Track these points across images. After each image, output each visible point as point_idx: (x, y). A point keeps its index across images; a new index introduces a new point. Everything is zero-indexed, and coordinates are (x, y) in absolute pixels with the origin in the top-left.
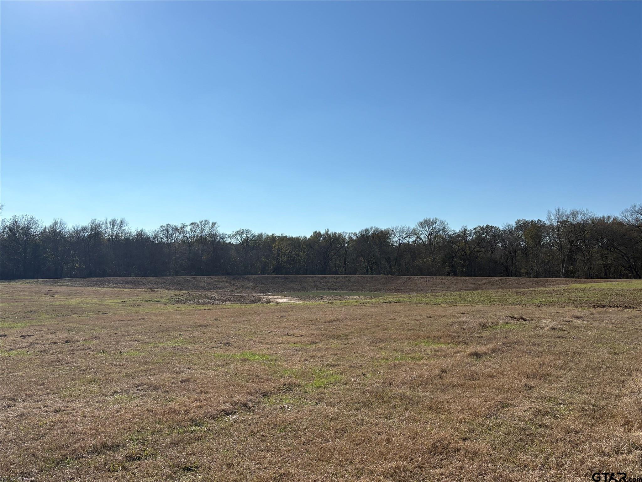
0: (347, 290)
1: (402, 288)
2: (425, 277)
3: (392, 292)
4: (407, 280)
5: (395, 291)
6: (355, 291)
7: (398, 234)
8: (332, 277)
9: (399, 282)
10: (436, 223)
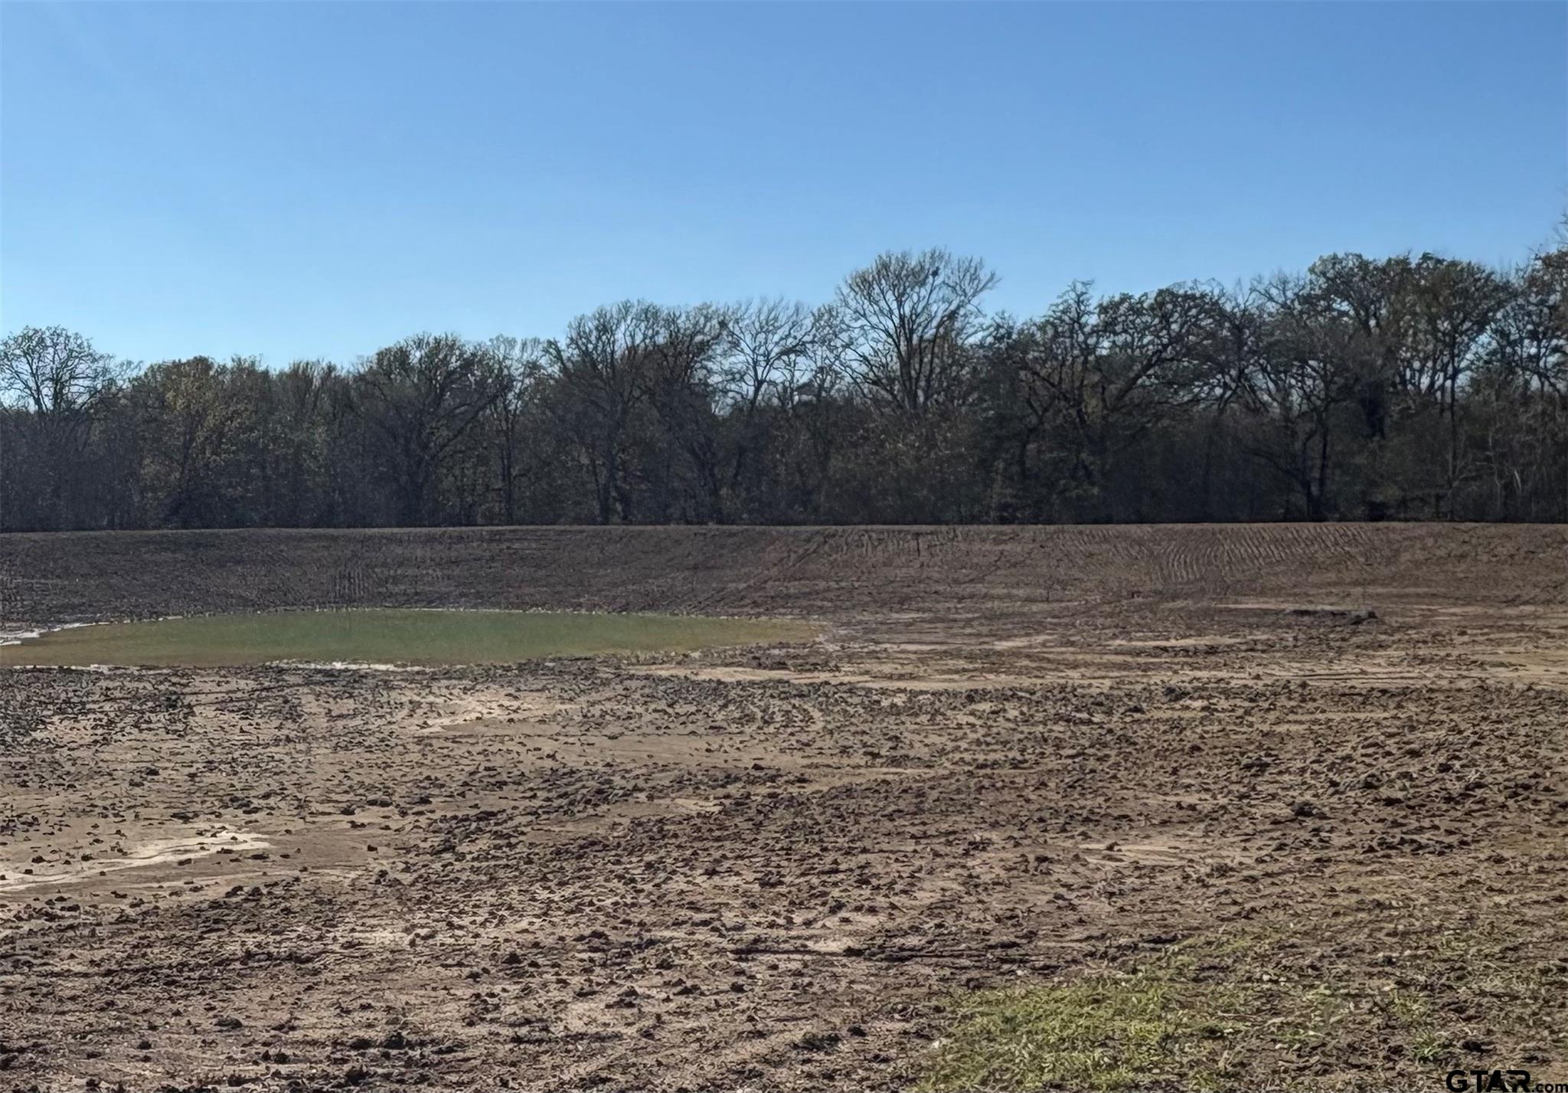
0: (498, 605)
1: (793, 588)
2: (908, 532)
3: (739, 614)
4: (813, 546)
5: (755, 604)
6: (543, 605)
7: (748, 338)
8: (430, 540)
9: (771, 555)
10: (935, 273)
